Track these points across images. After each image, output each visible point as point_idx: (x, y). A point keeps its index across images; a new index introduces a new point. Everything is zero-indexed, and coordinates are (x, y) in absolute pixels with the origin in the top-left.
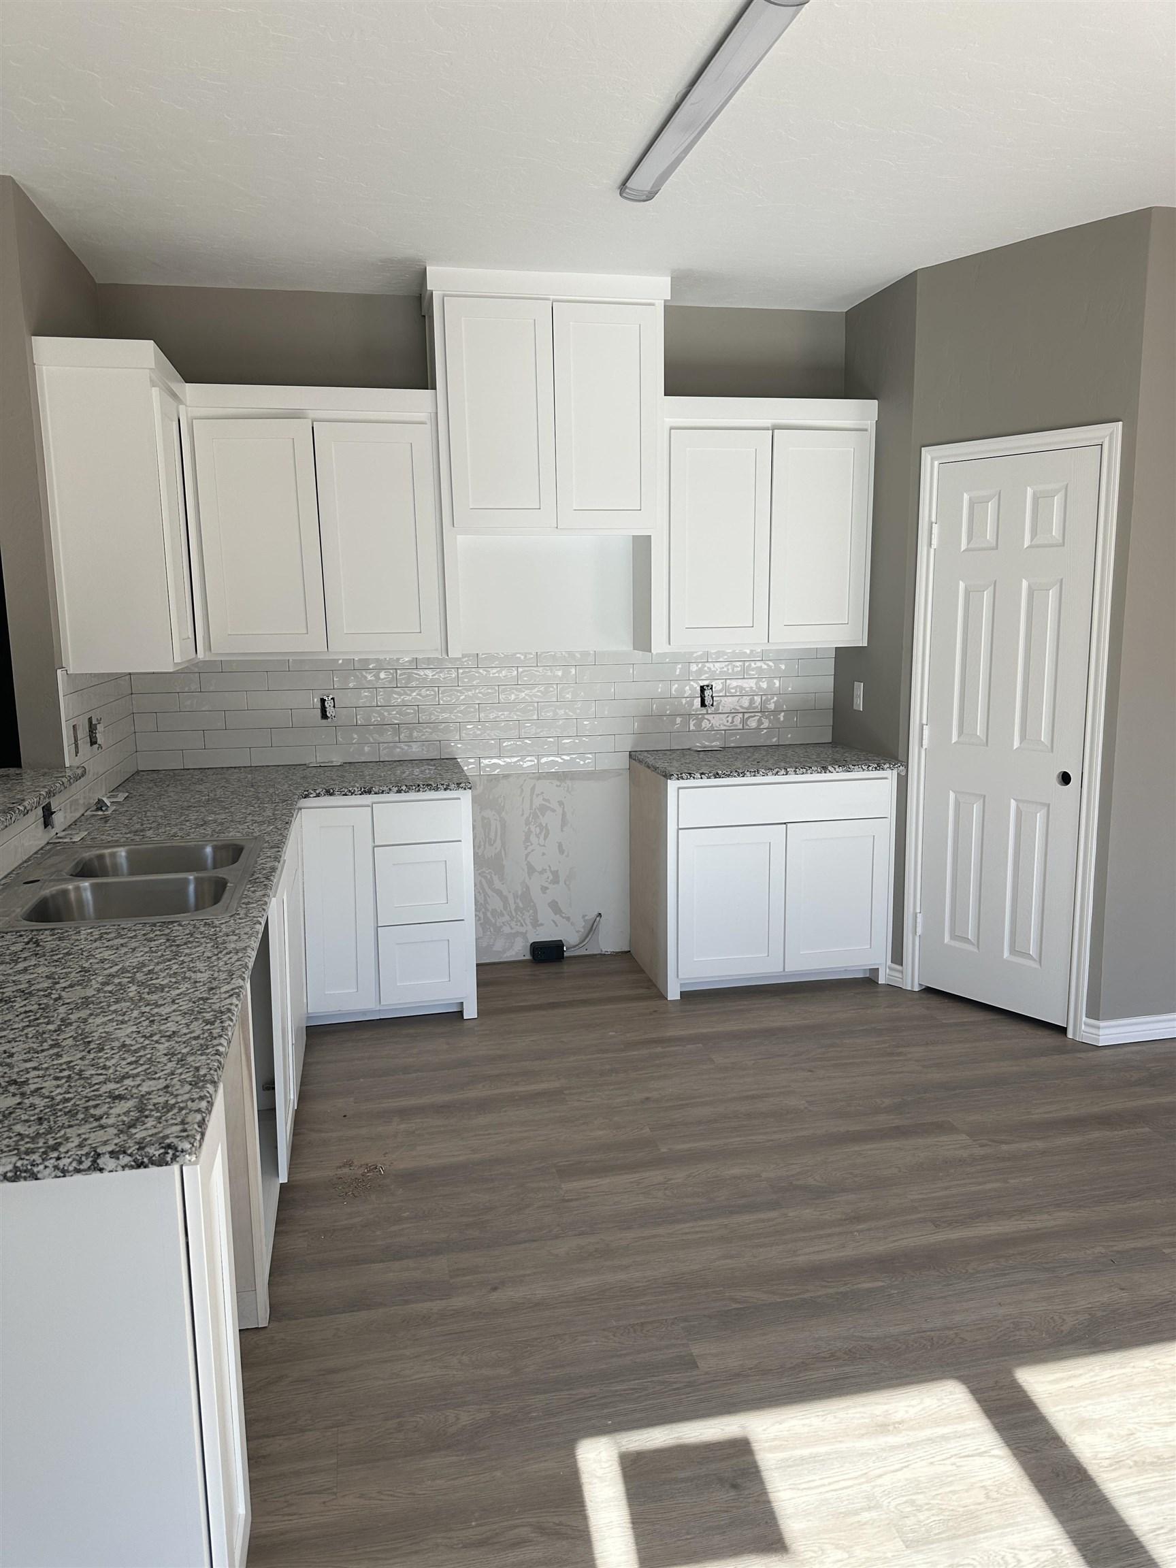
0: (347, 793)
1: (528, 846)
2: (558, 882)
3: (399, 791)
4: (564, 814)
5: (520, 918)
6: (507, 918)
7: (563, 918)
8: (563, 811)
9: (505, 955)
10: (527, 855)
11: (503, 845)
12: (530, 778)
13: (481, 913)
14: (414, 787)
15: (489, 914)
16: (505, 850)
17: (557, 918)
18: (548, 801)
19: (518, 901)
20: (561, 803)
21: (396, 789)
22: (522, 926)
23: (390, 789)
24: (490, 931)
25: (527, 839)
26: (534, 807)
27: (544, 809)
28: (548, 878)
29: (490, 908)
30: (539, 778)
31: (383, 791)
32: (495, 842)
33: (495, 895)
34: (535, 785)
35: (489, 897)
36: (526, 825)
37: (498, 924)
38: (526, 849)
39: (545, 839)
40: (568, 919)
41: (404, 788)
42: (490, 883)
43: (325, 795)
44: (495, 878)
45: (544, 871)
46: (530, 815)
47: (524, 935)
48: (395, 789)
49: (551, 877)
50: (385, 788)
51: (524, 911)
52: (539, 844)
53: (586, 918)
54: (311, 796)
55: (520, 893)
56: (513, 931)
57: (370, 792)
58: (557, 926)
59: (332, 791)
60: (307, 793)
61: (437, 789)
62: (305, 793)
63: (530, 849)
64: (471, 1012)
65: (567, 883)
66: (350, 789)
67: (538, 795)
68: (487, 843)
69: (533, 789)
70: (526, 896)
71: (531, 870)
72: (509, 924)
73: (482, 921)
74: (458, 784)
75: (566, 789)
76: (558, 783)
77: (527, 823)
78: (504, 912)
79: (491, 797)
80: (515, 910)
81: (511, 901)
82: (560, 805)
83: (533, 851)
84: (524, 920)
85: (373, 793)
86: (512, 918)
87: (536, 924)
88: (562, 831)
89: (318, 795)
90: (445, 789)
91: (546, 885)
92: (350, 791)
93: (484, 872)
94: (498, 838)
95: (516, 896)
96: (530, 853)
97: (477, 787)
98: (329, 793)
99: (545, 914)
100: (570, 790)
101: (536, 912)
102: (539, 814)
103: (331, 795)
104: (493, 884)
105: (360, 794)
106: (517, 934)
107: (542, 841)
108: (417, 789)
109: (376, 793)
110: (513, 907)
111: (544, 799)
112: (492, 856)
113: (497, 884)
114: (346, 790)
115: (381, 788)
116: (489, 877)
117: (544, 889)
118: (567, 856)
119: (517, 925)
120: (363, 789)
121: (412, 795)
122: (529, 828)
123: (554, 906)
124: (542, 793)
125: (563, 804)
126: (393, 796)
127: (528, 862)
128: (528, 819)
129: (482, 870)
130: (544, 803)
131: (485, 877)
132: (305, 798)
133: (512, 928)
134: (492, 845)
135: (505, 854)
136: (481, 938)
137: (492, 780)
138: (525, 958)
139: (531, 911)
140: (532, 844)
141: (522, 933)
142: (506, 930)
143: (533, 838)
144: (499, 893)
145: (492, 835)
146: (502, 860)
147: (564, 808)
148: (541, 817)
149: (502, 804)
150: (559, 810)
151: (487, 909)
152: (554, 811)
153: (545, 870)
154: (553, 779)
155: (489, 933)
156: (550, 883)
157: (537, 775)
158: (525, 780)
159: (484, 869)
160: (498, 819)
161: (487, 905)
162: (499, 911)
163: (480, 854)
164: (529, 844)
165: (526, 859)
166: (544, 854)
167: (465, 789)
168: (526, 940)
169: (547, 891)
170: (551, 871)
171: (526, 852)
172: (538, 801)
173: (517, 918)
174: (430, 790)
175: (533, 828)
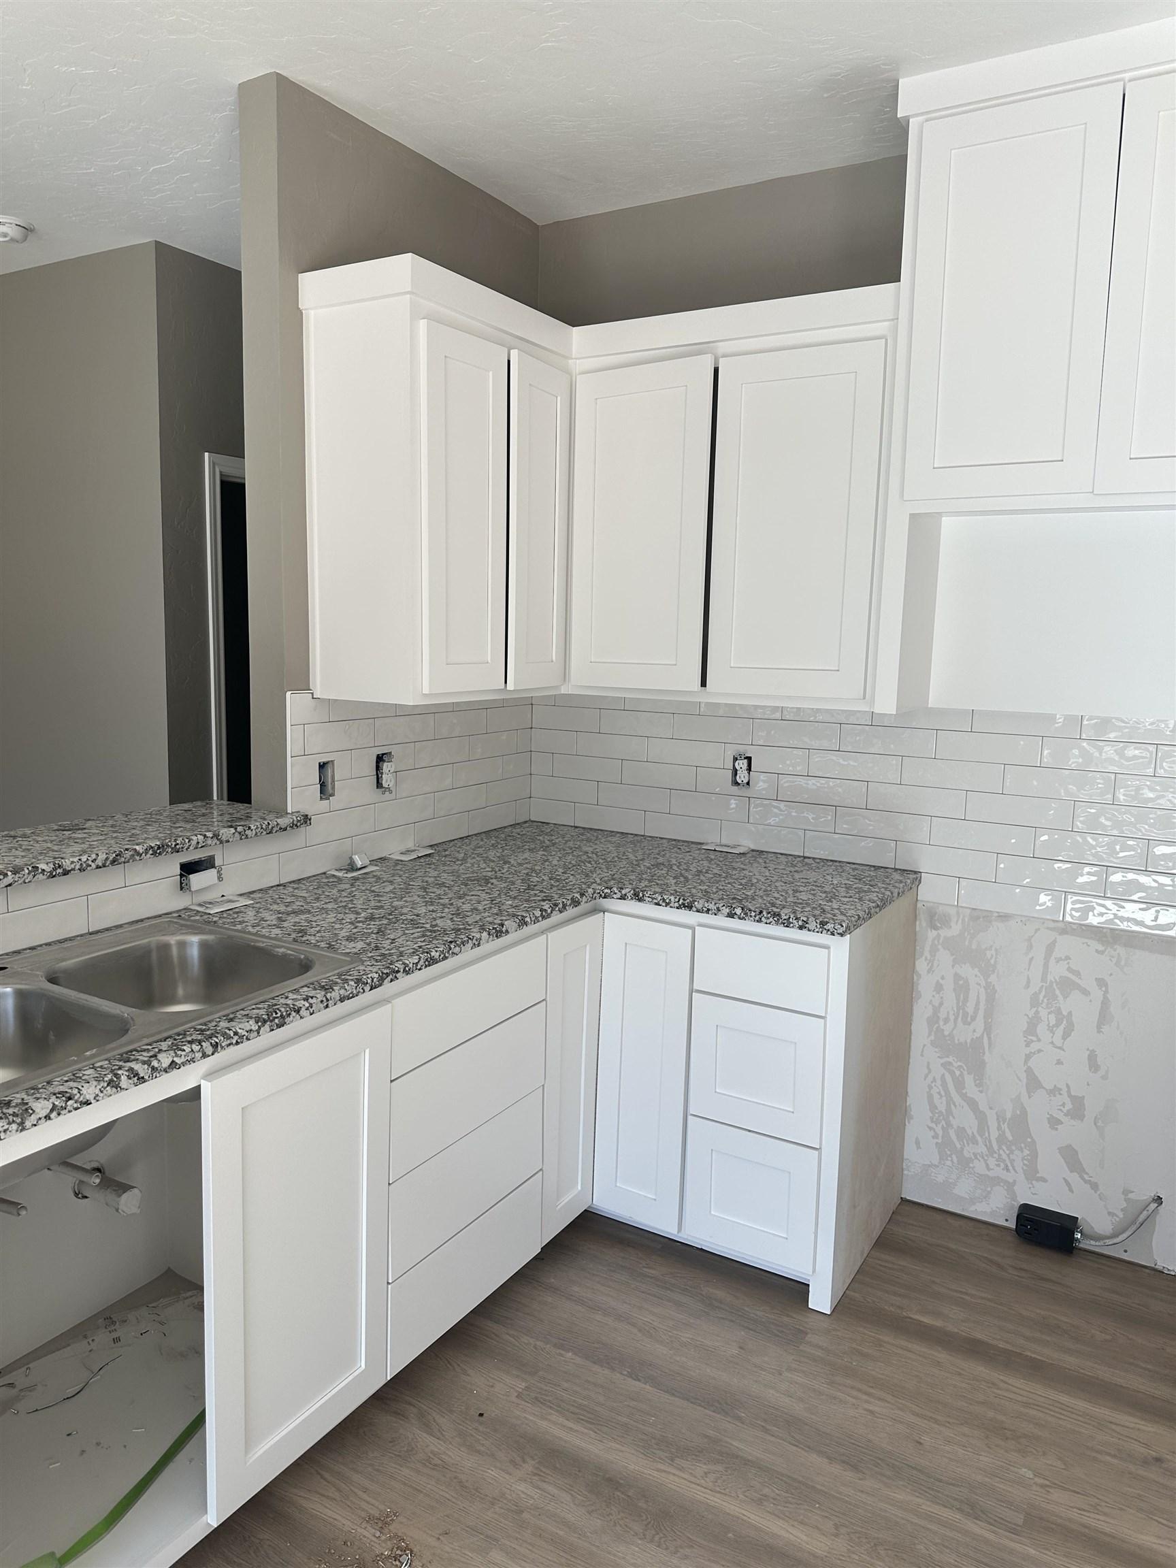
0: (661, 903)
1: (1033, 1041)
2: (1081, 1117)
3: (731, 915)
4: (1105, 1004)
5: (1004, 1156)
6: (982, 1149)
7: (1086, 1181)
8: (1105, 997)
9: (973, 1208)
10: (1028, 1057)
11: (988, 1029)
12: (1048, 928)
13: (940, 1126)
14: (753, 914)
15: (952, 1133)
16: (989, 1038)
17: (1074, 1178)
18: (1077, 974)
19: (1005, 1126)
20: (1101, 983)
21: (728, 910)
22: (1008, 1170)
23: (718, 909)
24: (952, 1161)
25: (1031, 1029)
26: (1050, 978)
27: (1067, 986)
28: (1064, 1105)
29: (955, 1123)
30: (1063, 932)
31: (708, 910)
32: (974, 1018)
33: (965, 1104)
34: (1055, 942)
35: (955, 1106)
36: (1032, 1006)
37: (966, 1153)
38: (1028, 1045)
39: (1064, 1038)
40: (1095, 1186)
41: (738, 911)
42: (960, 1085)
43: (632, 899)
44: (969, 1080)
45: (1054, 1091)
46: (1040, 991)
47: (1010, 1186)
48: (726, 911)
49: (1069, 1106)
50: (712, 906)
51: (1014, 1148)
52: (1052, 1043)
53: (1130, 1196)
54: (615, 896)
55: (1009, 1115)
56: (991, 1174)
57: (690, 907)
58: (1071, 1190)
59: (641, 895)
60: (608, 891)
61: (787, 924)
62: (606, 891)
63: (1035, 1047)
64: (821, 1299)
65: (1100, 1124)
66: (665, 897)
67: (1058, 960)
68: (960, 1019)
69: (1050, 948)
70: (1020, 1121)
71: (1033, 1083)
72: (985, 1161)
73: (940, 1141)
74: (823, 924)
75: (1114, 960)
76: (1101, 948)
77: (1035, 1002)
78: (979, 1139)
79: (974, 947)
80: (998, 1140)
81: (993, 1123)
82: (1100, 986)
83: (1039, 1051)
84: (1012, 1161)
85: (694, 909)
86: (991, 1151)
87: (1032, 1174)
88: (1099, 1032)
89: (623, 898)
90: (801, 928)
91: (1060, 1116)
92: (664, 900)
93: (950, 1063)
94: (981, 1014)
95: (1000, 1118)
96: (1034, 1053)
97: (953, 924)
98: (638, 897)
99: (1050, 1163)
100: (1123, 963)
101: (1034, 1155)
102: (1057, 992)
103: (640, 900)
104: (964, 1088)
105: (677, 908)
106: (997, 1181)
107: (1058, 1040)
108: (757, 918)
109: (698, 911)
110: (994, 1134)
111: (1069, 969)
112: (966, 1042)
113: (971, 1089)
114: (660, 898)
115: (706, 905)
116: (958, 1073)
117: (1054, 1122)
118: (1104, 1078)
119: (998, 1165)
120: (681, 901)
121: (749, 925)
122: (1037, 1012)
123: (1071, 1156)
124: (1068, 958)
125: (1106, 985)
126: (722, 920)
127: (1029, 1068)
128: (1036, 995)
129: (948, 1059)
130: (1070, 975)
131: (952, 1073)
132: (604, 898)
133: (989, 1169)
134: (969, 1024)
135: (990, 1044)
136: (935, 1165)
137: (978, 918)
138: (1006, 1224)
139: (1026, 1152)
140: (1039, 1040)
141: (1006, 1182)
142: (979, 1167)
143: (1041, 1029)
144: (973, 1104)
145: (970, 1009)
146: (984, 1054)
147: (1106, 992)
148: (1061, 998)
149: (992, 962)
150: (1097, 994)
151: (949, 1125)
152: (1085, 992)
153: (1061, 1090)
154: (1091, 938)
155: (949, 1163)
156: (1065, 1115)
157: (1061, 925)
158: (1037, 930)
159: (950, 1059)
160: (983, 983)
161: (951, 1118)
162: (970, 1132)
163: (946, 1033)
164: (1034, 1038)
165: (1026, 1062)
166: (1059, 1062)
167: (833, 934)
168: (1014, 1197)
169: (1059, 1127)
170: (1070, 1095)
171: (1027, 1051)
172: (1058, 971)
173: (1000, 1155)
174: (777, 923)
175: (1043, 1013)
